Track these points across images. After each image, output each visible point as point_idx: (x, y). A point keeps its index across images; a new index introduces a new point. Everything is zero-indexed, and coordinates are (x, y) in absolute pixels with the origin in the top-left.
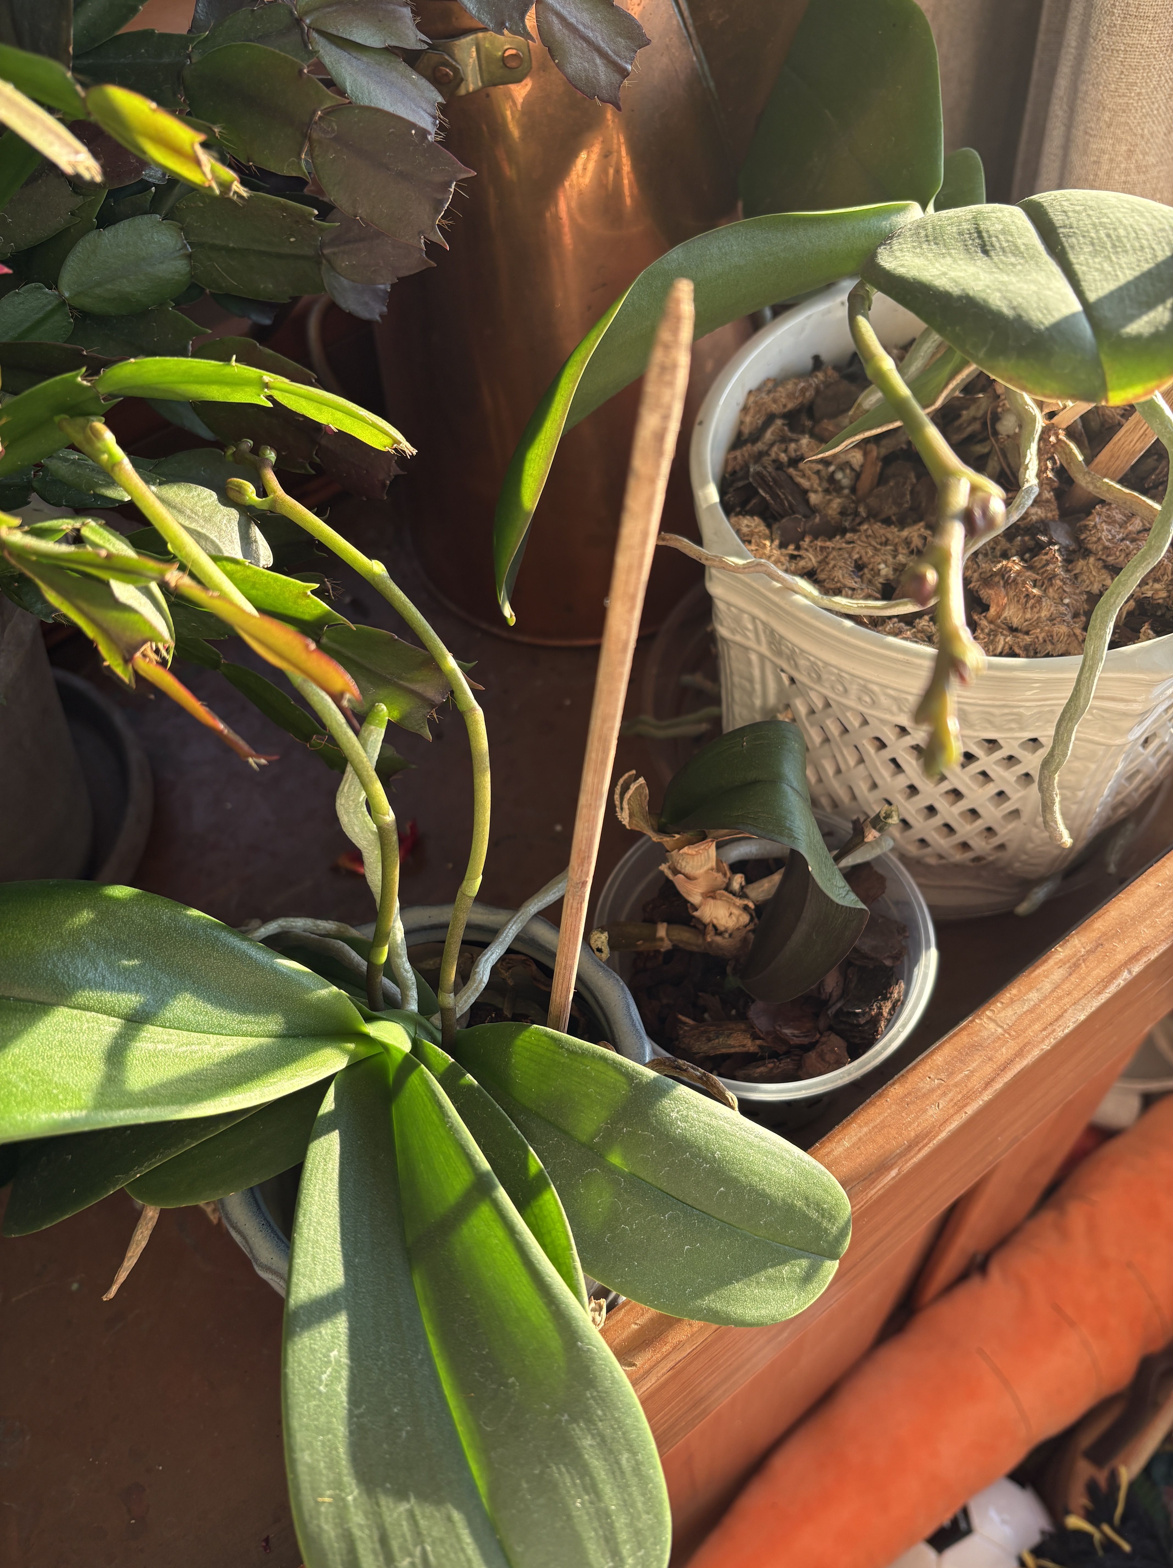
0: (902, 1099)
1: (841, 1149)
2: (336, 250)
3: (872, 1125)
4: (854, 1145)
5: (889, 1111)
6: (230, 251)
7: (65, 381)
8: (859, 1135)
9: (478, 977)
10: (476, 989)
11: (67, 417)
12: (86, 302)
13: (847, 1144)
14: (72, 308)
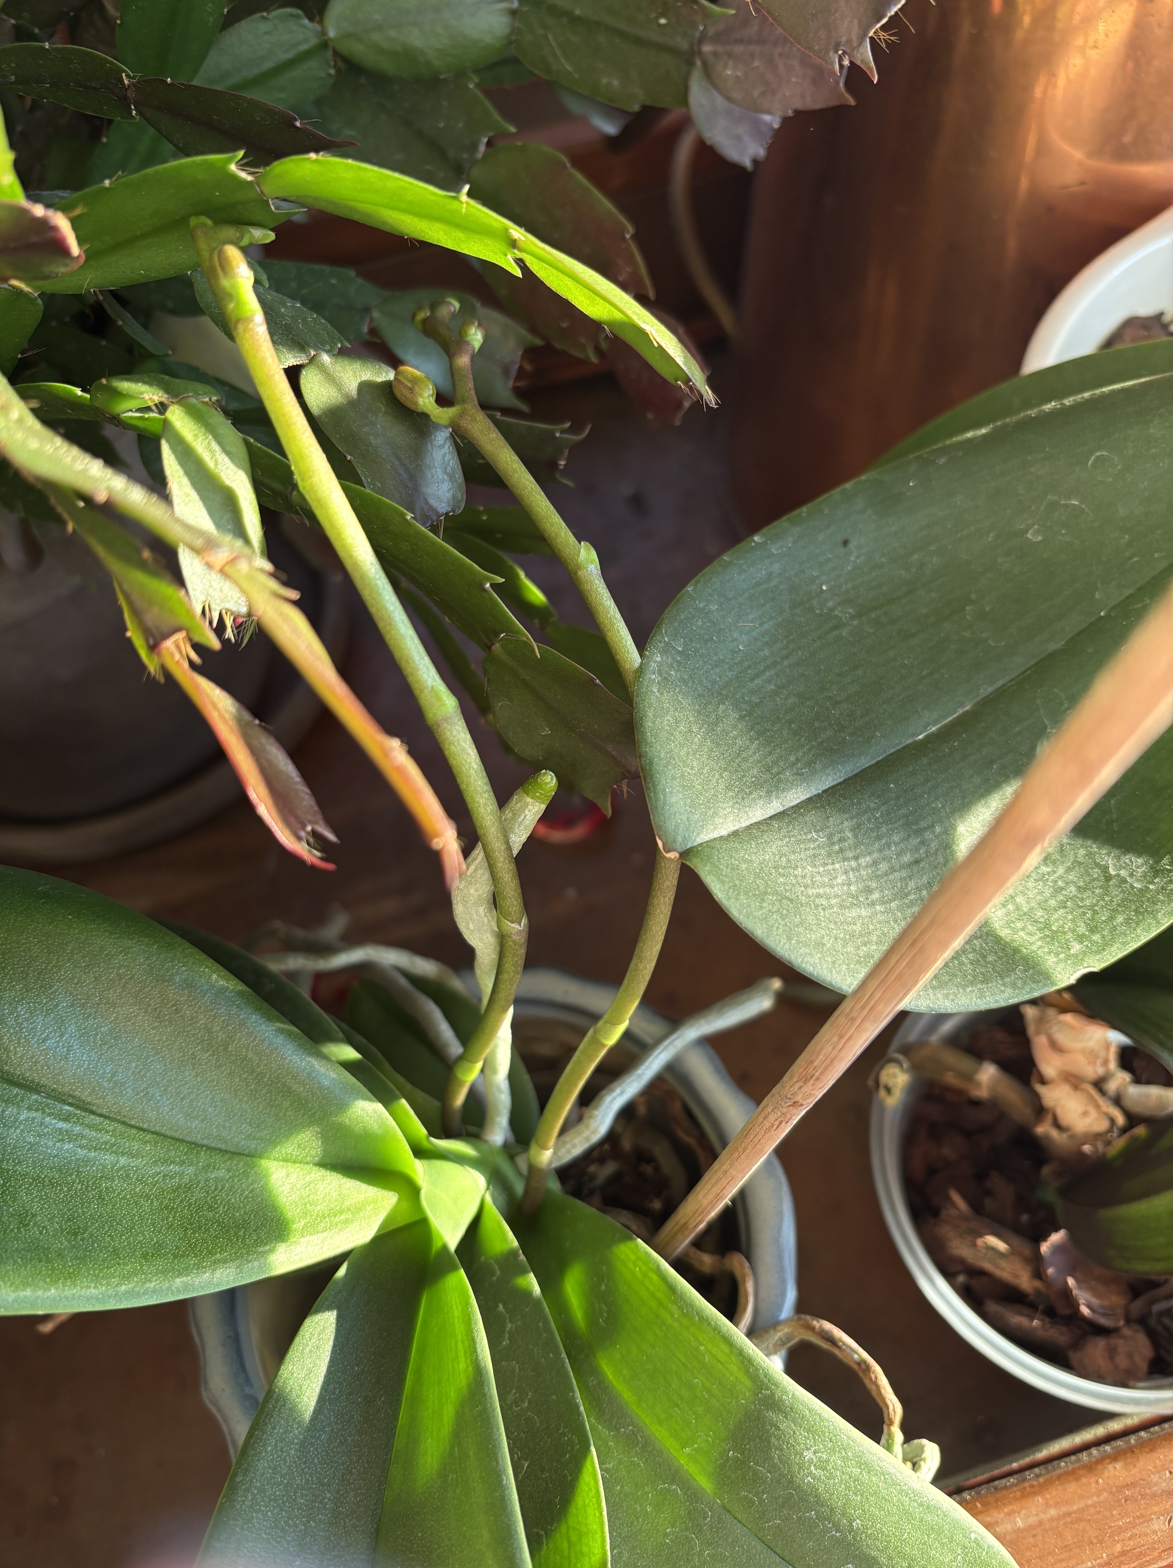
0: (1121, 1488)
1: (1009, 1527)
2: (720, 49)
3: (1064, 1509)
4: (1029, 1528)
5: (1095, 1499)
6: (575, 21)
7: (210, 165)
8: (1043, 1516)
9: (593, 1124)
10: (587, 1139)
11: (209, 222)
12: (357, 50)
13: (1020, 1523)
14: (336, 53)
